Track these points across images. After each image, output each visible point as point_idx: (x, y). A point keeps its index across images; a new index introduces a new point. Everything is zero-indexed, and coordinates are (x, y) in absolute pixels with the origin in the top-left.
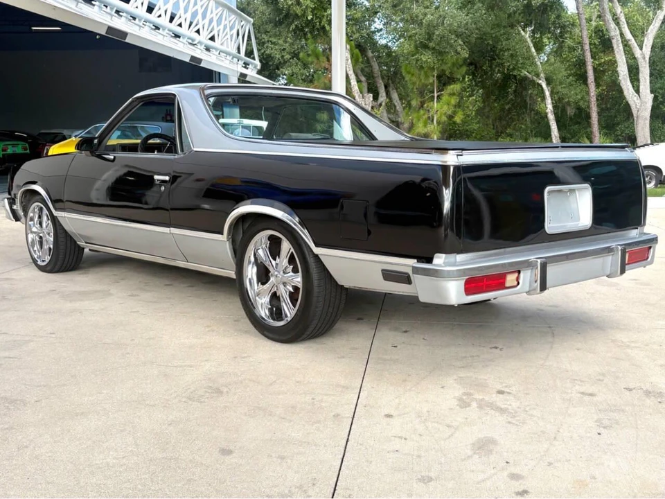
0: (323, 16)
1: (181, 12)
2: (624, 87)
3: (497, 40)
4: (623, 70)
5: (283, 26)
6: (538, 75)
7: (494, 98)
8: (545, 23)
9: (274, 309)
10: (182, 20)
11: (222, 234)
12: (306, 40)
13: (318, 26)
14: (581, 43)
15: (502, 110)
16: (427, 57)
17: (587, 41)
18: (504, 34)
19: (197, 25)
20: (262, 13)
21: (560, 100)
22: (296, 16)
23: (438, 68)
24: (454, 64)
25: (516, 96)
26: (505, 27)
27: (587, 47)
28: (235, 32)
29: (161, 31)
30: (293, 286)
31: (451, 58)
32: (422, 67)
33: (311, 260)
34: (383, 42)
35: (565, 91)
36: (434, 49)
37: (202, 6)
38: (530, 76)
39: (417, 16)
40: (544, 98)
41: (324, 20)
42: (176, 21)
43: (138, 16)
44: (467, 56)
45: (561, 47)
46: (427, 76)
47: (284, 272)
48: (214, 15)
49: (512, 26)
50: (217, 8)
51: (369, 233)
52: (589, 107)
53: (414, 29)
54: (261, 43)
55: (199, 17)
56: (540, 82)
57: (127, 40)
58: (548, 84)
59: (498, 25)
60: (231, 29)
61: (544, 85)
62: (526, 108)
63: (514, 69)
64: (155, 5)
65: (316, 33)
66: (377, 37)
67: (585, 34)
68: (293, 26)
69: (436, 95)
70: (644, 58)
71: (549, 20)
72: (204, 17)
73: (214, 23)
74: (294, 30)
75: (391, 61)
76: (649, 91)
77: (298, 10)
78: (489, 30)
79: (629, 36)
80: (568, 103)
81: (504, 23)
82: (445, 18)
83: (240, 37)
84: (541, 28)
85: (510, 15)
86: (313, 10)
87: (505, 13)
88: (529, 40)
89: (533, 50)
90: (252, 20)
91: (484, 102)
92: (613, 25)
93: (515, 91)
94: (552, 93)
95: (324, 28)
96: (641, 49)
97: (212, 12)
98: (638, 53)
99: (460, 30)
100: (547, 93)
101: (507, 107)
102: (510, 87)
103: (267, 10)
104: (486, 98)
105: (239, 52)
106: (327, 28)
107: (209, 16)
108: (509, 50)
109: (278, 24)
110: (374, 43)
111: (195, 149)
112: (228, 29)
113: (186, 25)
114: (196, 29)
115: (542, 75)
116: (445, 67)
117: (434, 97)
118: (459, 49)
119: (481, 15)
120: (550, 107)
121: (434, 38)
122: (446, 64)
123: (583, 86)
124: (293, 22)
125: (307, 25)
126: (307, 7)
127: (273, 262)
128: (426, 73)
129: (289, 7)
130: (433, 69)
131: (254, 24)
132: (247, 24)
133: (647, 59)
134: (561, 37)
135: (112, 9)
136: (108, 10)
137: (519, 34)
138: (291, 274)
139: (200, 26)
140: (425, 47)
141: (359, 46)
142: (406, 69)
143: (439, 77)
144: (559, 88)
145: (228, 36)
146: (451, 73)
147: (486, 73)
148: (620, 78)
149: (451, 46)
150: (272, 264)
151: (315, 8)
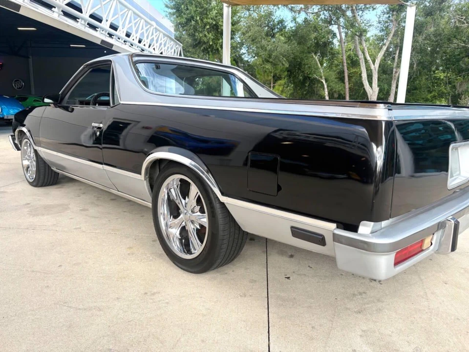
0: (218, 43)
1: (144, 39)
2: (365, 84)
3: (302, 59)
4: (364, 75)
5: (197, 48)
6: (321, 77)
7: (299, 88)
8: (325, 52)
9: (183, 241)
10: (145, 43)
11: (141, 174)
12: (209, 55)
13: (215, 48)
14: (343, 62)
15: (303, 94)
16: (268, 66)
17: (345, 61)
18: (306, 56)
19: (153, 46)
20: (187, 42)
21: (331, 90)
22: (204, 43)
23: (274, 72)
24: (281, 71)
25: (309, 88)
26: (306, 53)
27: (345, 64)
28: (173, 50)
29: (134, 47)
30: (199, 224)
31: (280, 67)
32: (266, 71)
33: (217, 206)
34: (246, 59)
35: (334, 85)
36: (272, 62)
37: (156, 36)
38: (317, 78)
39: (264, 46)
40: (324, 89)
41: (218, 45)
42: (142, 43)
43: (121, 38)
44: (288, 66)
45: (332, 64)
46: (268, 76)
47: (192, 211)
48: (162, 41)
49: (309, 53)
50: (164, 38)
51: (279, 188)
52: (345, 94)
53: (262, 53)
55: (155, 42)
56: (322, 80)
57: (113, 49)
58: (326, 82)
59: (303, 52)
60: (171, 49)
61: (324, 82)
62: (314, 93)
63: (310, 74)
64: (131, 34)
65: (214, 51)
66: (243, 57)
67: (345, 57)
68: (202, 48)
69: (272, 85)
70: (375, 69)
71: (327, 51)
72: (157, 42)
73: (163, 46)
74: (203, 50)
75: (250, 69)
76: (377, 86)
77: (205, 40)
78: (298, 54)
79: (368, 58)
80: (335, 91)
81: (306, 51)
82: (277, 47)
83: (176, 53)
84: (323, 55)
85: (308, 48)
86: (213, 40)
87: (306, 46)
88: (317, 60)
89: (319, 65)
90: (182, 45)
91: (294, 90)
92: (360, 53)
93: (309, 85)
94: (328, 86)
95: (218, 49)
96: (374, 64)
97: (161, 39)
98: (372, 67)
99: (285, 54)
100: (326, 86)
101: (305, 93)
102: (307, 83)
103: (190, 40)
104: (295, 88)
106: (220, 49)
107: (159, 42)
108: (308, 64)
109: (194, 46)
110: (242, 59)
111: (122, 102)
112: (169, 49)
113: (147, 45)
114: (153, 48)
115: (323, 77)
116: (277, 72)
117: (271, 86)
118: (284, 63)
119: (295, 47)
120: (327, 93)
121: (272, 56)
122: (277, 70)
123: (342, 84)
124: (202, 46)
125: (209, 48)
126: (209, 38)
127: (183, 201)
128: (267, 74)
129: (201, 37)
130: (271, 72)
131: (183, 48)
132: (179, 47)
133: (377, 70)
134: (332, 59)
135: (106, 32)
136: (104, 32)
137: (313, 57)
138: (199, 213)
139: (155, 47)
140: (268, 61)
141: (234, 60)
142: (258, 72)
143: (274, 77)
144: (331, 84)
146: (280, 75)
147: (295, 76)
148: (363, 79)
149: (280, 61)
150: (182, 203)
151: (214, 39)
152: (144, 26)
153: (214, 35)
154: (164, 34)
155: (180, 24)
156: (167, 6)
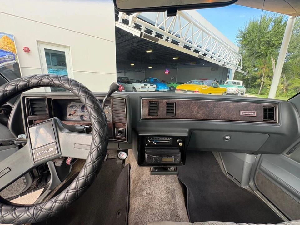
5: (253, 56)
22: (258, 53)
54: (243, 63)
57: (204, 59)
60: (236, 59)
74: (256, 57)
77: (259, 51)
83: (238, 61)
90: (242, 57)
97: (231, 54)
105: (237, 64)
107: (230, 56)
109: (250, 56)
124: (256, 55)
125: (261, 55)
126: (262, 49)
129: (256, 50)
132: (241, 58)
145: (234, 61)
151: (265, 50)
152: (223, 48)
153: (266, 47)
154: (233, 52)
155: (244, 45)
156: (238, 37)
